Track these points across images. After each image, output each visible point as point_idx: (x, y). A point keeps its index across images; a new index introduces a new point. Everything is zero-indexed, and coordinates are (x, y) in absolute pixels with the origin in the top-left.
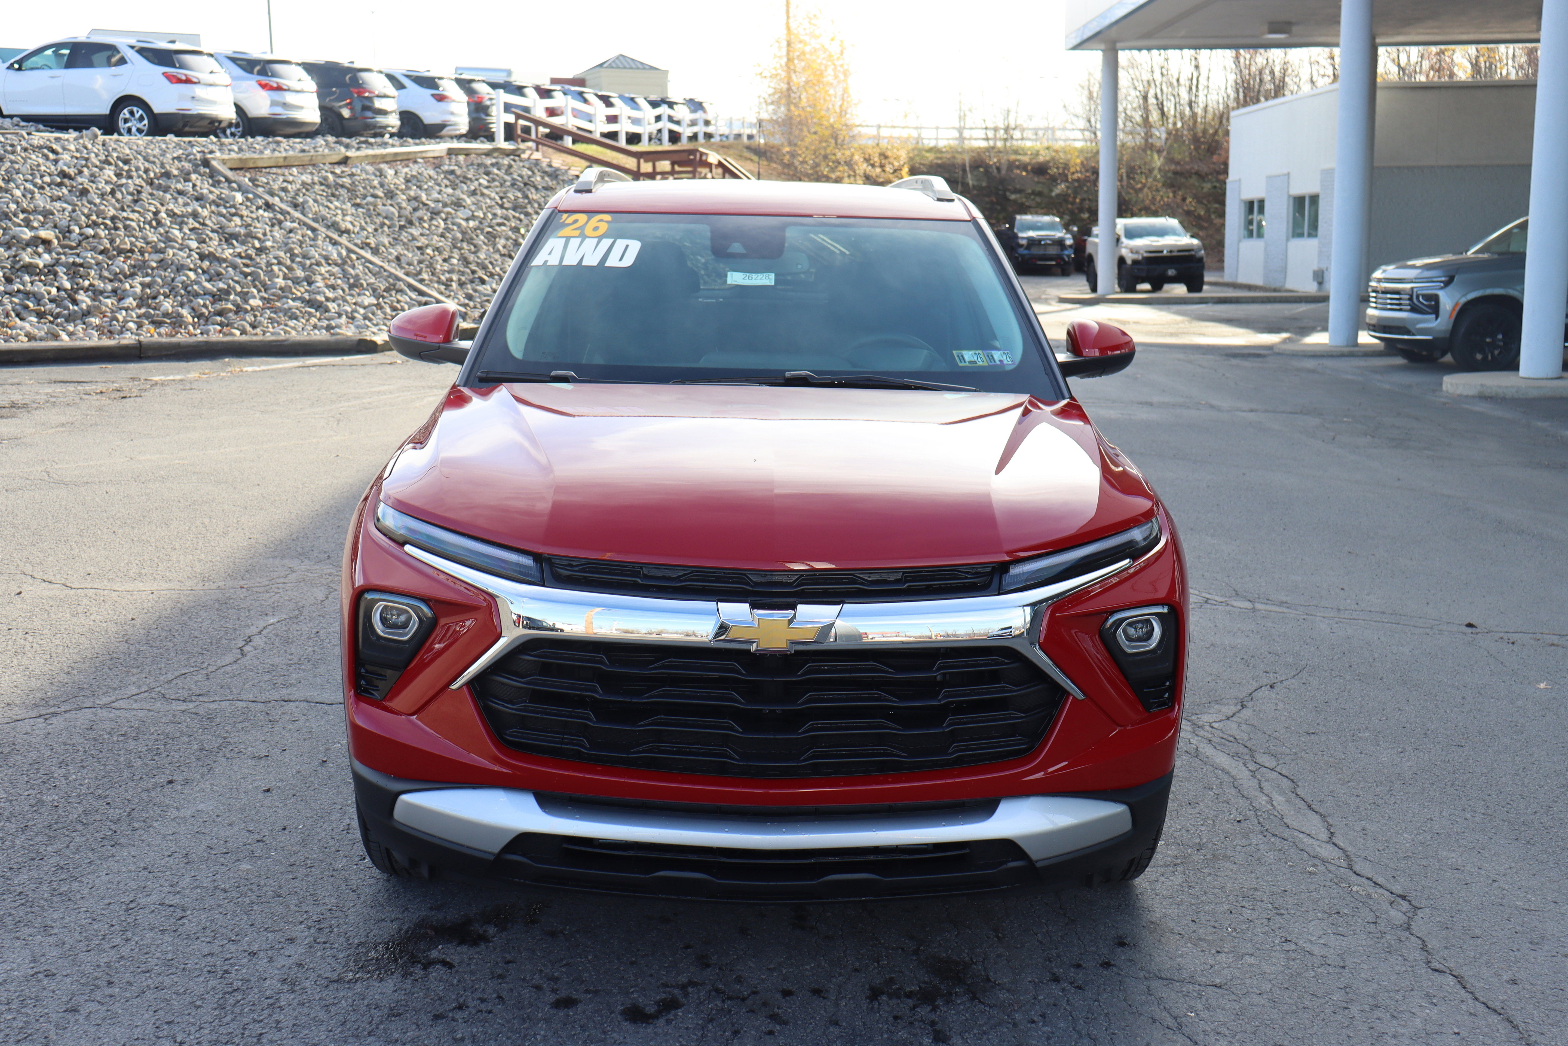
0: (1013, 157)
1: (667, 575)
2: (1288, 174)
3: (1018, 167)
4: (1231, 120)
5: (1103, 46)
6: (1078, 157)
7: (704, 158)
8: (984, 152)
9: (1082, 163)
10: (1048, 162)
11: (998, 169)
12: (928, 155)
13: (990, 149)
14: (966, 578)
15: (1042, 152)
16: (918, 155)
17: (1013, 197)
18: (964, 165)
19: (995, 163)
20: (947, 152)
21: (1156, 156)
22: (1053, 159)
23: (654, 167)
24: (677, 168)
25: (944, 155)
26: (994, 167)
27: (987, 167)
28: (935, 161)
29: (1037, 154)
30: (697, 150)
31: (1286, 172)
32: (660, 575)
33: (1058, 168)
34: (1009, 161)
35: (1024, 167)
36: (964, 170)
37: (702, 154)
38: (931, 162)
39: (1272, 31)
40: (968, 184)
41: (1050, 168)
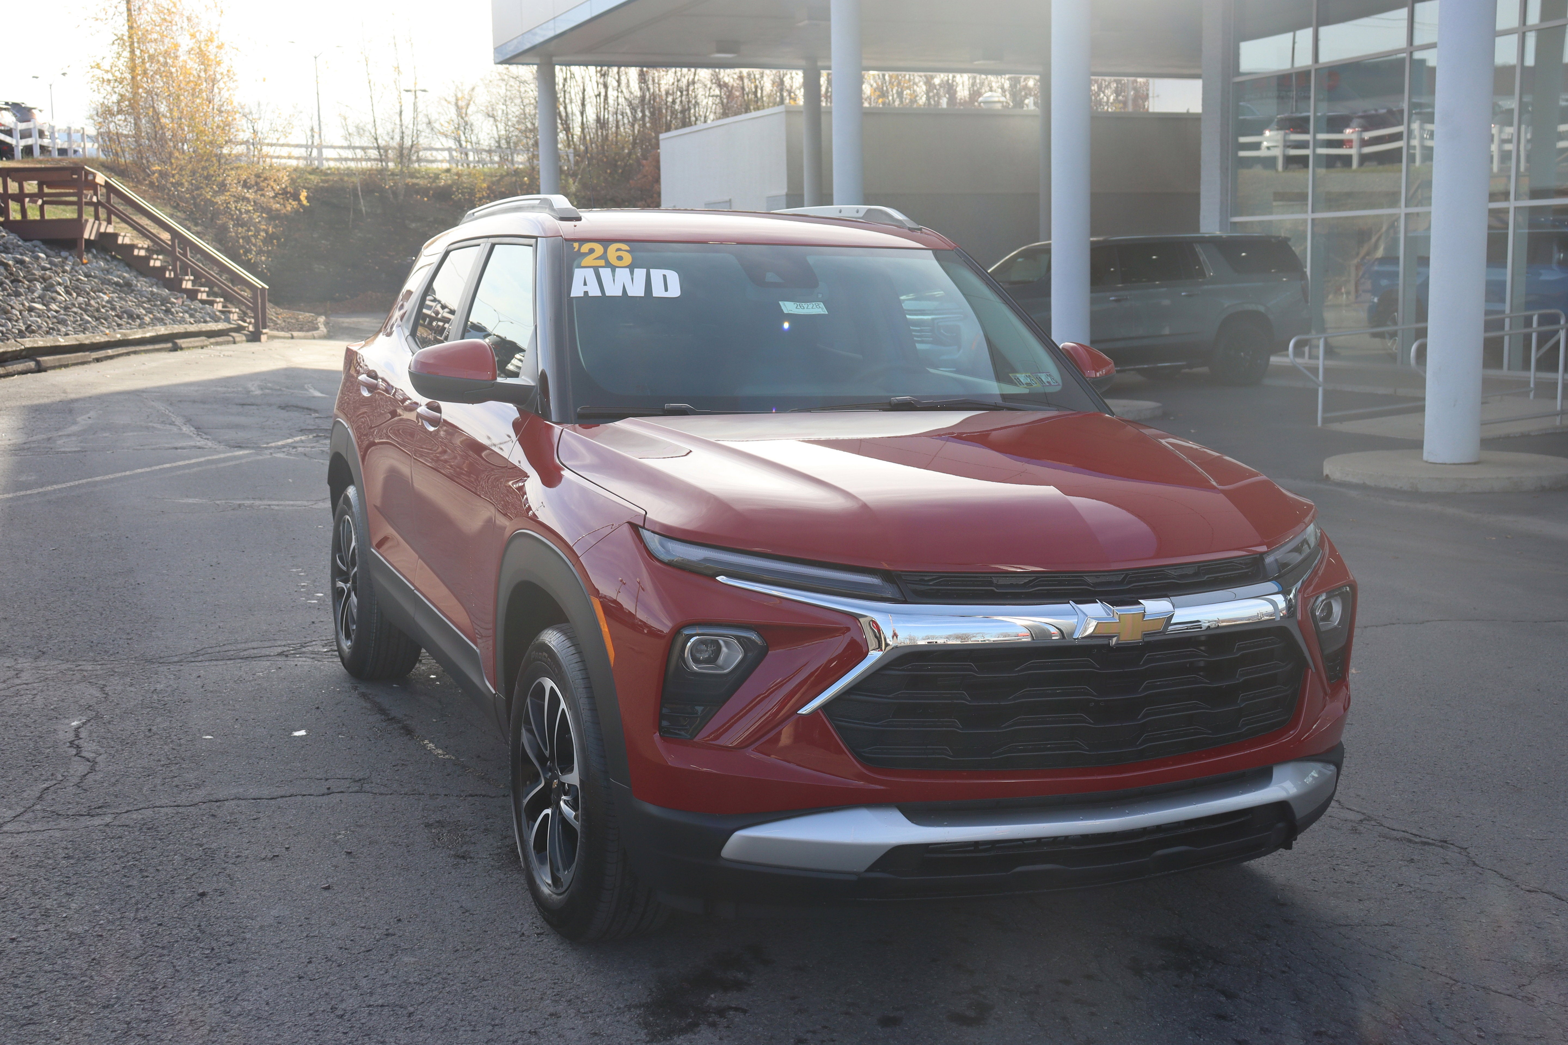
0: (409, 180)
1: (1015, 583)
2: (730, 200)
3: (417, 192)
4: (662, 144)
5: (537, 60)
6: (484, 180)
7: (90, 177)
8: (376, 175)
9: (489, 188)
10: (451, 186)
11: (395, 194)
12: (312, 177)
13: (381, 171)
14: (1242, 569)
15: (443, 176)
16: (299, 177)
17: (413, 225)
18: (355, 189)
19: (391, 187)
20: (332, 174)
21: (571, 181)
22: (454, 183)
23: (21, 187)
24: (46, 190)
25: (331, 178)
26: (390, 191)
27: (382, 191)
28: (321, 184)
29: (437, 177)
30: (83, 168)
31: (727, 198)
32: (1009, 583)
33: (463, 193)
34: (407, 185)
35: (424, 191)
36: (356, 195)
37: (87, 173)
38: (316, 186)
39: (719, 51)
40: (361, 211)
41: (453, 193)
